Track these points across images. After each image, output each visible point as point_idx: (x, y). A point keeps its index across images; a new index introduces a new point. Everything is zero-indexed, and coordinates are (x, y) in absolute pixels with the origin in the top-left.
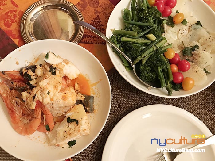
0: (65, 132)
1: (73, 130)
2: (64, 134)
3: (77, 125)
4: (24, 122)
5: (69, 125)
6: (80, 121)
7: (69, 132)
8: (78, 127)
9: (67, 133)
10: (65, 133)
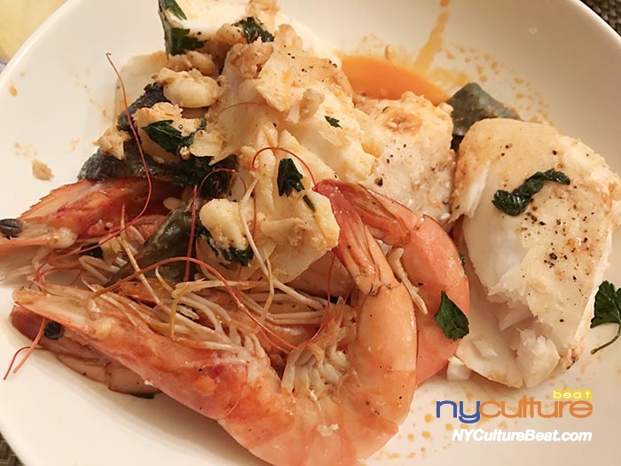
0: (553, 256)
1: (578, 223)
2: (559, 274)
3: (570, 187)
4: (320, 384)
5: (535, 219)
6: (561, 166)
7: (569, 243)
8: (581, 191)
9: (567, 252)
10: (560, 264)
